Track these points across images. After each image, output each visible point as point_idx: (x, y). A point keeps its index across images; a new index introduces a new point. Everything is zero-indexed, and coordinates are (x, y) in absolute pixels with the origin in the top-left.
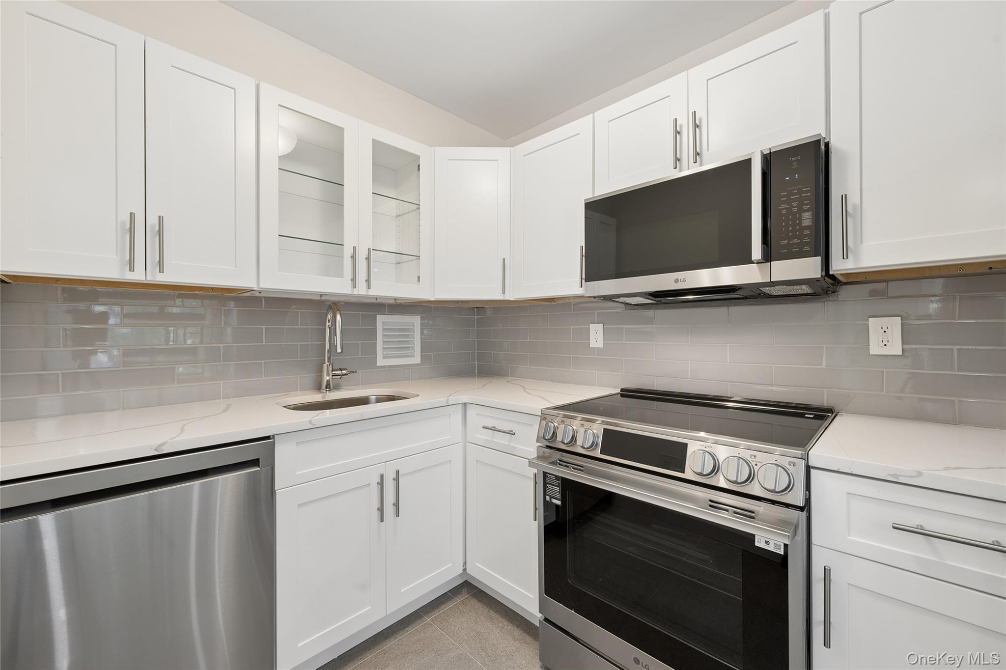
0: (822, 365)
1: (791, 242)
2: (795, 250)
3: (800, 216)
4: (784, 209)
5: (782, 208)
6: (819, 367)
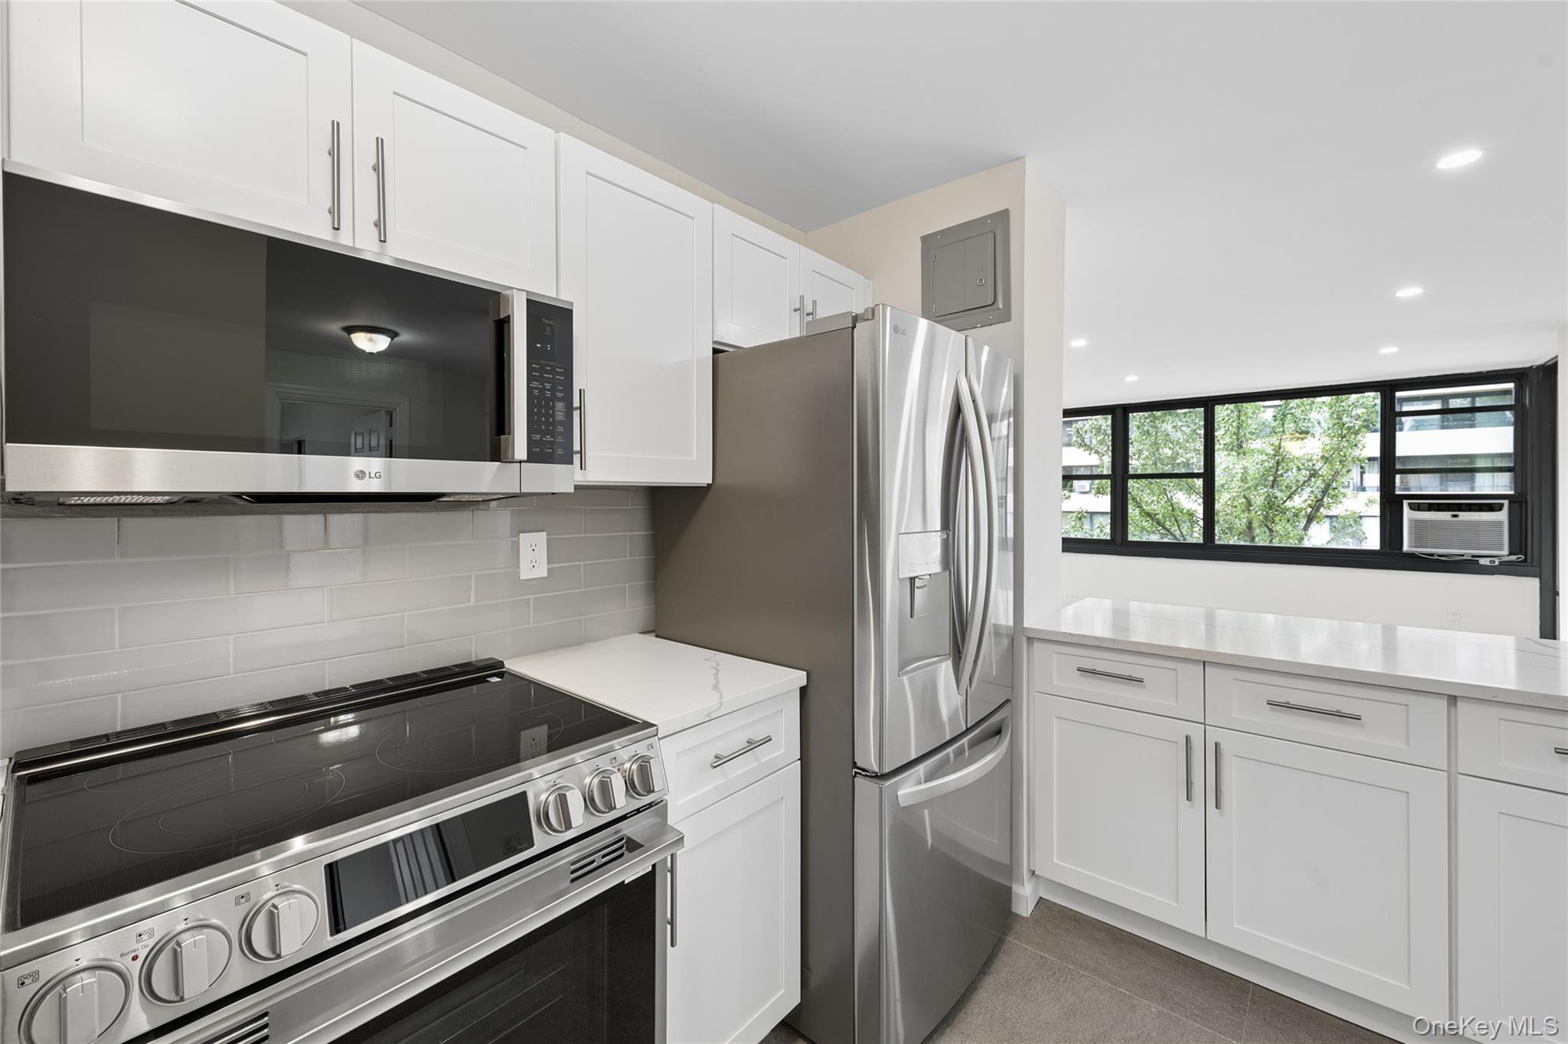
0: (469, 602)
1: (544, 439)
2: (548, 451)
3: (554, 404)
4: (535, 388)
5: (534, 386)
6: (467, 605)
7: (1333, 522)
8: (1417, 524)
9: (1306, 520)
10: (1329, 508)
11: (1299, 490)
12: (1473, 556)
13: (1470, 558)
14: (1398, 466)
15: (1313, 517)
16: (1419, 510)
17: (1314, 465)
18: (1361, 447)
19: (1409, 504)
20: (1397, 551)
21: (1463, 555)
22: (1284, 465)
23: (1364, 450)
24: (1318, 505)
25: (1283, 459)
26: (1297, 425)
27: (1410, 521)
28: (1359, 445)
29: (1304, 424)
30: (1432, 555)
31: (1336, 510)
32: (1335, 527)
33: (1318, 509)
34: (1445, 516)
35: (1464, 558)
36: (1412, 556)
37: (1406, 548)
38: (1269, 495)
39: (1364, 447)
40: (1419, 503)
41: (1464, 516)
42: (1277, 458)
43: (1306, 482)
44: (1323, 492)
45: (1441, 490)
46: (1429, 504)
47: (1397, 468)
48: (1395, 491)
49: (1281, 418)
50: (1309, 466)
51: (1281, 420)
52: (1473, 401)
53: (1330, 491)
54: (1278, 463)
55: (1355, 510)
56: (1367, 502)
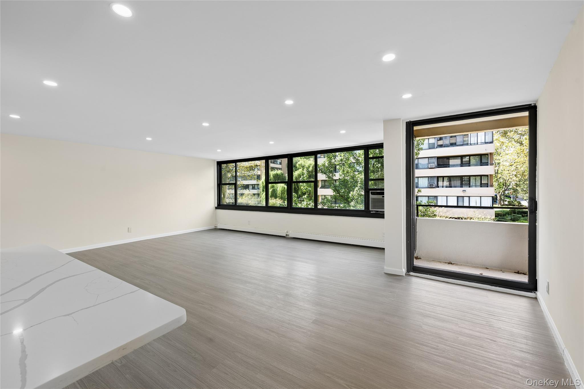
8: (373, 200)
16: (374, 194)
19: (371, 192)
20: (368, 210)
27: (371, 198)
30: (378, 211)
37: (370, 209)
40: (374, 192)
46: (377, 192)
47: (369, 178)
48: (368, 187)
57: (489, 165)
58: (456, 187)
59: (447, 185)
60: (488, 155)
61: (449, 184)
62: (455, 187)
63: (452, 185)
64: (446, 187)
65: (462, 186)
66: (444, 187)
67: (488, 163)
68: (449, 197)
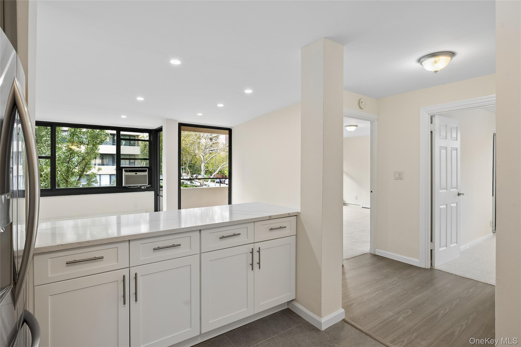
7: (88, 177)
8: (126, 176)
9: (79, 176)
10: (86, 172)
11: (78, 165)
12: (140, 186)
13: (139, 187)
14: (122, 157)
15: (81, 175)
16: (127, 172)
17: (84, 155)
18: (98, 149)
19: (125, 170)
20: (121, 186)
21: (138, 186)
22: (73, 154)
23: (99, 150)
24: (83, 171)
25: (73, 152)
26: (79, 139)
27: (125, 175)
28: (97, 149)
29: (81, 139)
30: (130, 187)
31: (89, 173)
32: (88, 179)
33: (83, 172)
34: (133, 174)
35: (138, 187)
36: (125, 187)
37: (123, 185)
38: (68, 167)
39: (99, 149)
40: (127, 170)
41: (139, 174)
42: (71, 152)
43: (81, 162)
44: (85, 165)
45: (130, 165)
46: (130, 170)
47: (121, 157)
48: (120, 165)
49: (72, 135)
50: (82, 155)
51: (73, 136)
52: (130, 137)
53: (87, 165)
54: (71, 154)
55: (94, 172)
56: (98, 169)
57: (136, 146)
58: (109, 165)
59: (99, 163)
60: (135, 136)
61: (102, 162)
62: (107, 165)
63: (105, 163)
64: (98, 165)
65: (113, 164)
66: (96, 165)
67: (135, 144)
68: (102, 175)
